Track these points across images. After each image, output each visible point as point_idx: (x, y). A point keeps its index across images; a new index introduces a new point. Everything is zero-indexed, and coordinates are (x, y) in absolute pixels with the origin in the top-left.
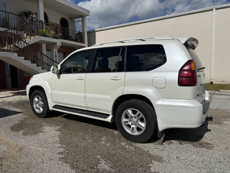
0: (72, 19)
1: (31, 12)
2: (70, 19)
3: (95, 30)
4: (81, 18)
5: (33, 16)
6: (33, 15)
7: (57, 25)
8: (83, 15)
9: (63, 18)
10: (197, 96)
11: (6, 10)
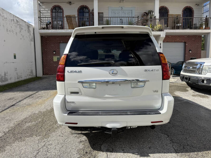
0: (198, 5)
1: (151, 11)
2: (196, 5)
6: (153, 13)
7: (178, 15)
9: (188, 6)
10: (72, 93)
11: (132, 15)
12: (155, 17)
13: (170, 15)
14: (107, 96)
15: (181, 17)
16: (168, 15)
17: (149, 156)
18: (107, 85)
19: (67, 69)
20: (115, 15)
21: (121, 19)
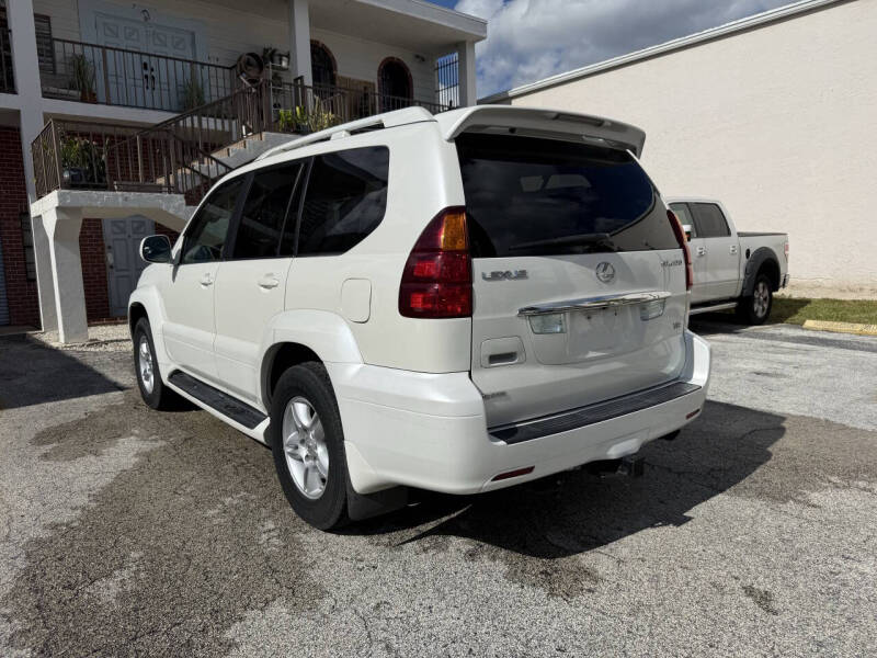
0: (423, 60)
1: (274, 51)
2: (418, 60)
3: (511, 94)
4: (457, 54)
5: (281, 63)
6: (281, 60)
7: (367, 85)
8: (463, 39)
9: (393, 58)
10: (494, 358)
11: (195, 55)
12: (301, 78)
13: (339, 78)
14: (592, 354)
15: (377, 91)
16: (333, 77)
17: (690, 519)
18: (589, 318)
19: (481, 266)
20: (112, 42)
21: (145, 66)
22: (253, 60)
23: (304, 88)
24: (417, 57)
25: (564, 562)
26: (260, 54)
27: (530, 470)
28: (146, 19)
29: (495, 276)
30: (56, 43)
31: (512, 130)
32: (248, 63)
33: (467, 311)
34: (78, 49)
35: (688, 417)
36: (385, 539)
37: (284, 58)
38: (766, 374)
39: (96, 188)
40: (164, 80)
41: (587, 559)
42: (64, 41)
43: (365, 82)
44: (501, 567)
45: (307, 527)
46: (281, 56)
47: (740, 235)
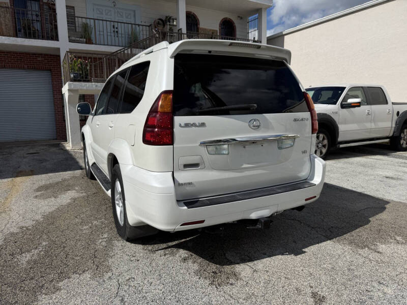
0: (241, 18)
1: (170, 18)
2: (239, 18)
3: (284, 33)
4: (258, 15)
5: (173, 23)
6: (173, 21)
7: (214, 32)
9: (227, 18)
10: (187, 166)
11: (135, 21)
12: (181, 29)
13: (201, 29)
14: (245, 166)
15: (218, 34)
16: (198, 28)
17: (305, 252)
18: (244, 147)
19: (179, 120)
20: (100, 16)
21: (114, 26)
22: (160, 22)
23: (182, 34)
24: (239, 17)
25: (227, 268)
26: (164, 19)
27: (202, 222)
28: (115, 6)
29: (187, 125)
30: (76, 18)
31: (210, 52)
32: (158, 23)
33: (171, 142)
34: (84, 20)
35: (306, 200)
36: (150, 247)
37: (175, 20)
38: (392, 178)
39: (85, 81)
40: (123, 33)
41: (239, 268)
42: (82, 18)
43: (213, 30)
44: (196, 267)
45: (120, 239)
46: (173, 19)
47: (393, 103)
